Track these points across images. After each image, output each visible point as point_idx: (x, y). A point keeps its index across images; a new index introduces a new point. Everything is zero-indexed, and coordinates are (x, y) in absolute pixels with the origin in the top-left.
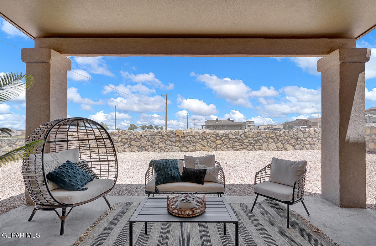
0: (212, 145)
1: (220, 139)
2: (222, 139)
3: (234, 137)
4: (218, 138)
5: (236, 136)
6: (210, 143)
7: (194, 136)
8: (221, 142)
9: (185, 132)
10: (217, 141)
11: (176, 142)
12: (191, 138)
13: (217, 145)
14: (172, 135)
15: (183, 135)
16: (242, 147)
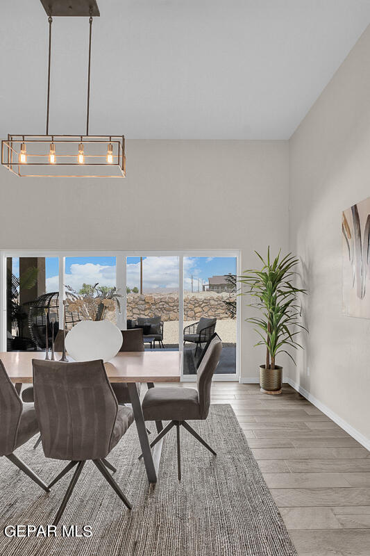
0: (189, 313)
1: (200, 306)
2: (202, 306)
3: (217, 303)
4: (197, 305)
5: (219, 302)
6: (187, 311)
7: (167, 303)
8: (200, 309)
9: (156, 298)
10: (195, 309)
11: (145, 310)
12: (163, 305)
13: (195, 314)
14: (141, 302)
15: (153, 302)
16: (227, 315)
